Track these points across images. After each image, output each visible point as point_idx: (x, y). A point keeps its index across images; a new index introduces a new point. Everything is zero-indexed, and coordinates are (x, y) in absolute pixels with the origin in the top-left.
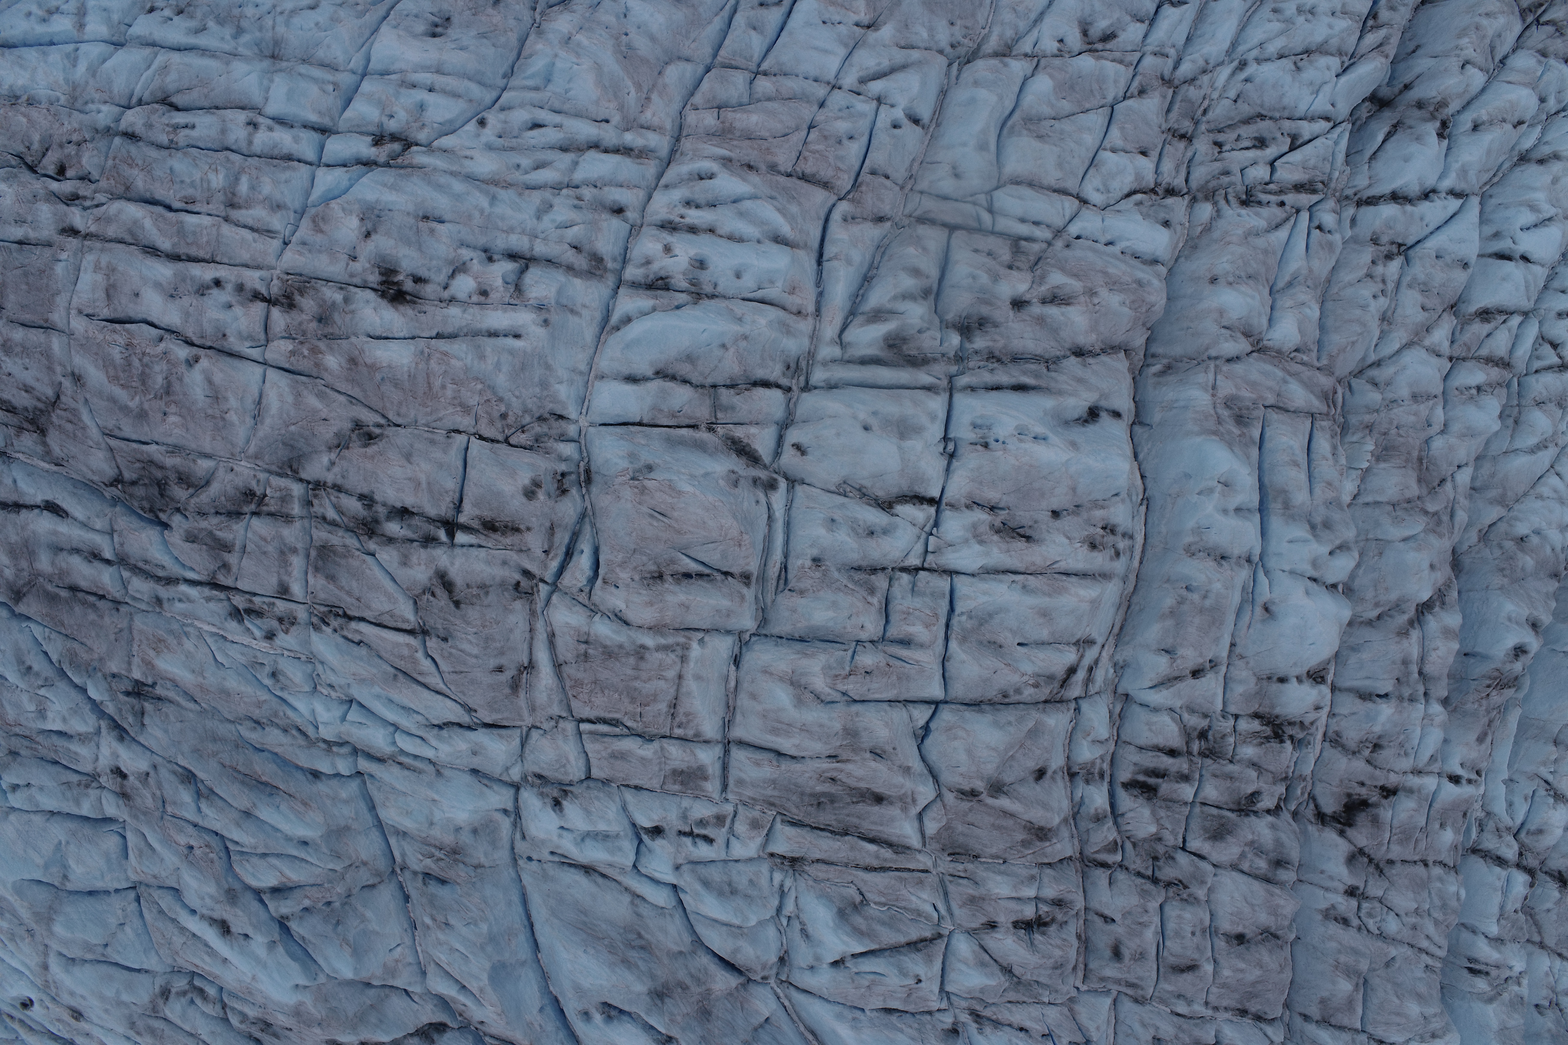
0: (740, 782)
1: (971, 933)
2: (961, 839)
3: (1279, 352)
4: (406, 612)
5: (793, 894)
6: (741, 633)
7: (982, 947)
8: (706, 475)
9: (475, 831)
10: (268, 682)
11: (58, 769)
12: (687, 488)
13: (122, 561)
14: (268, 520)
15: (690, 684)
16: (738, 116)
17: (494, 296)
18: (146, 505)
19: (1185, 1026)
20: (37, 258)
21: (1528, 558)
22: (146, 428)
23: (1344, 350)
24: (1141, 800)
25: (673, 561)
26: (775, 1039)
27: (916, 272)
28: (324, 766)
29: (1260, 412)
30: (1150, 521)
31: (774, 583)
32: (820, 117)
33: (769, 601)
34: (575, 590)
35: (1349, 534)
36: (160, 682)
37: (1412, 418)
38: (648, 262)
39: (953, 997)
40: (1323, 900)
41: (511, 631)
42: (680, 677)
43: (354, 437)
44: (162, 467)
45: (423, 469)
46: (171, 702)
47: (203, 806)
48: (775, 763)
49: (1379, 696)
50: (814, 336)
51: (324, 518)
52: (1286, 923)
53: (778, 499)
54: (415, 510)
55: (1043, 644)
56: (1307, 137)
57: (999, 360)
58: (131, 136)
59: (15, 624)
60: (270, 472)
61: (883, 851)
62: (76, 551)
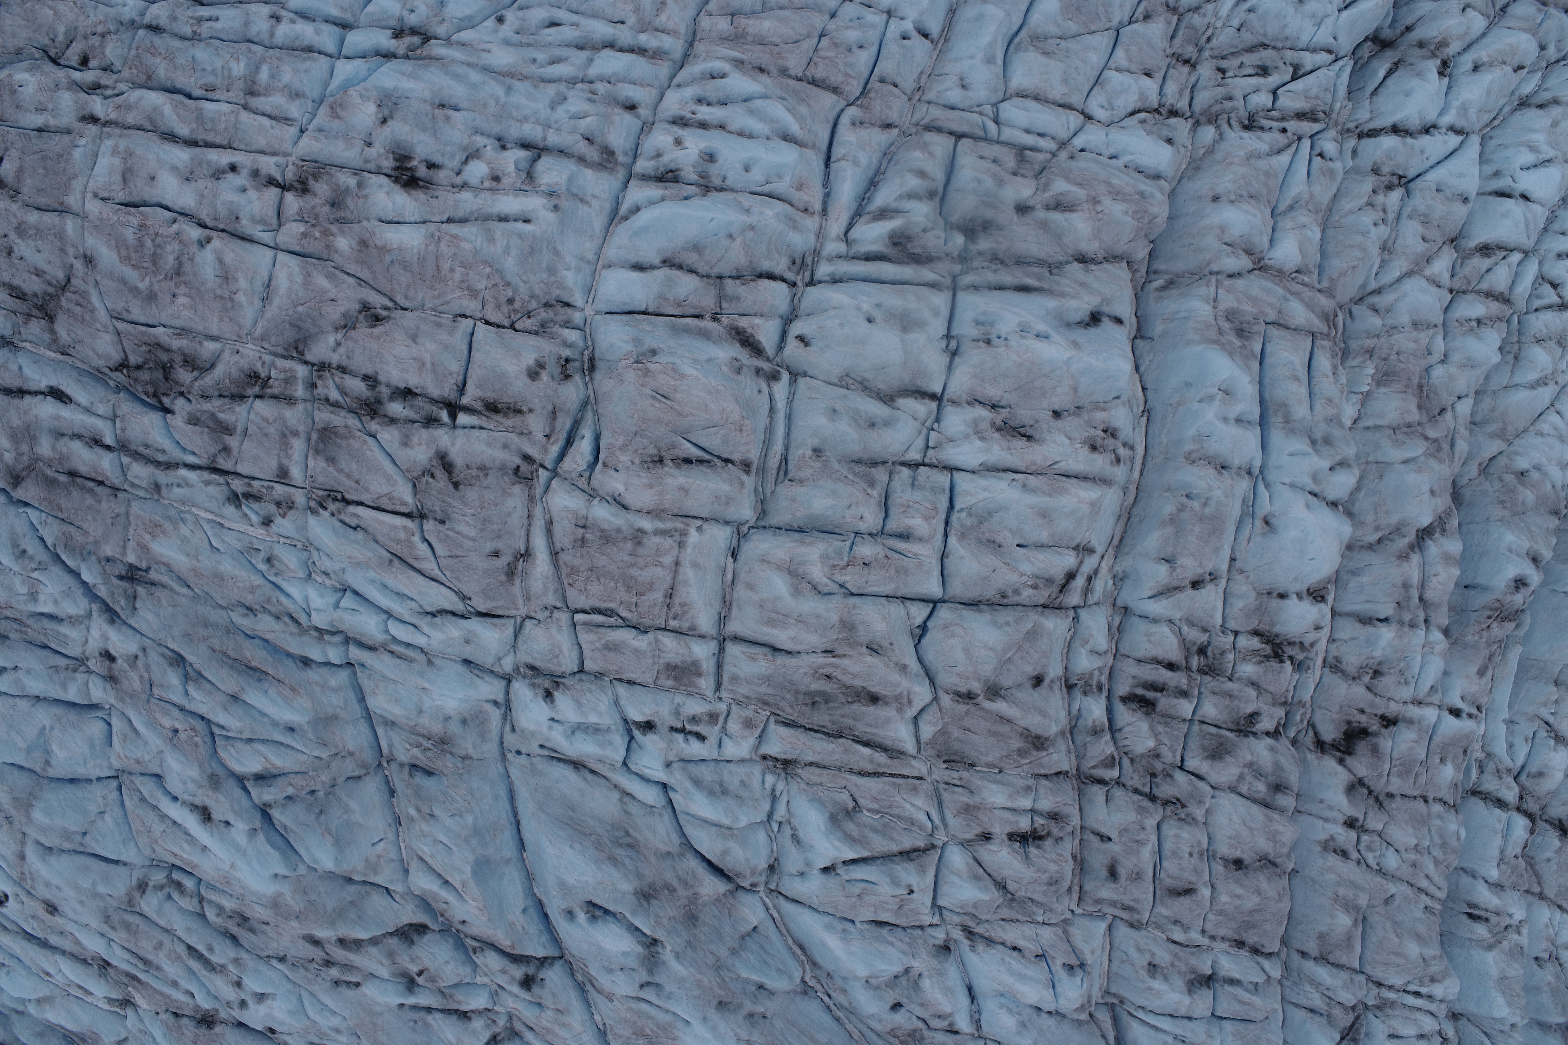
0: (735, 679)
1: (965, 844)
2: (957, 746)
3: (1280, 272)
4: (405, 495)
5: (784, 799)
6: (740, 525)
7: (976, 860)
8: (709, 360)
9: (464, 722)
10: (262, 567)
11: (47, 652)
12: (691, 371)
13: (123, 447)
14: (272, 402)
15: (688, 572)
16: (751, 22)
17: (506, 181)
18: (150, 389)
19: (1181, 954)
20: (56, 144)
21: (1528, 493)
22: (155, 310)
23: (1345, 274)
24: (1139, 714)
25: (673, 446)
26: (762, 947)
27: (922, 174)
28: (315, 654)
29: (1262, 327)
30: (1150, 432)
31: (774, 473)
32: (832, 26)
33: (768, 492)
34: (574, 475)
35: (1350, 451)
36: (154, 566)
37: (1412, 345)
38: (659, 155)
39: (945, 912)
40: (1322, 831)
41: (509, 514)
42: (677, 564)
43: (361, 318)
44: (168, 350)
45: (428, 349)
46: (164, 586)
47: (191, 688)
48: (770, 657)
49: (1379, 620)
50: (820, 234)
51: (327, 400)
52: (1285, 851)
53: (781, 389)
54: (418, 391)
55: (1042, 546)
56: (1308, 68)
57: (1002, 262)
58: (155, 29)
59: (12, 510)
60: (276, 355)
61: (877, 755)
62: (78, 436)
